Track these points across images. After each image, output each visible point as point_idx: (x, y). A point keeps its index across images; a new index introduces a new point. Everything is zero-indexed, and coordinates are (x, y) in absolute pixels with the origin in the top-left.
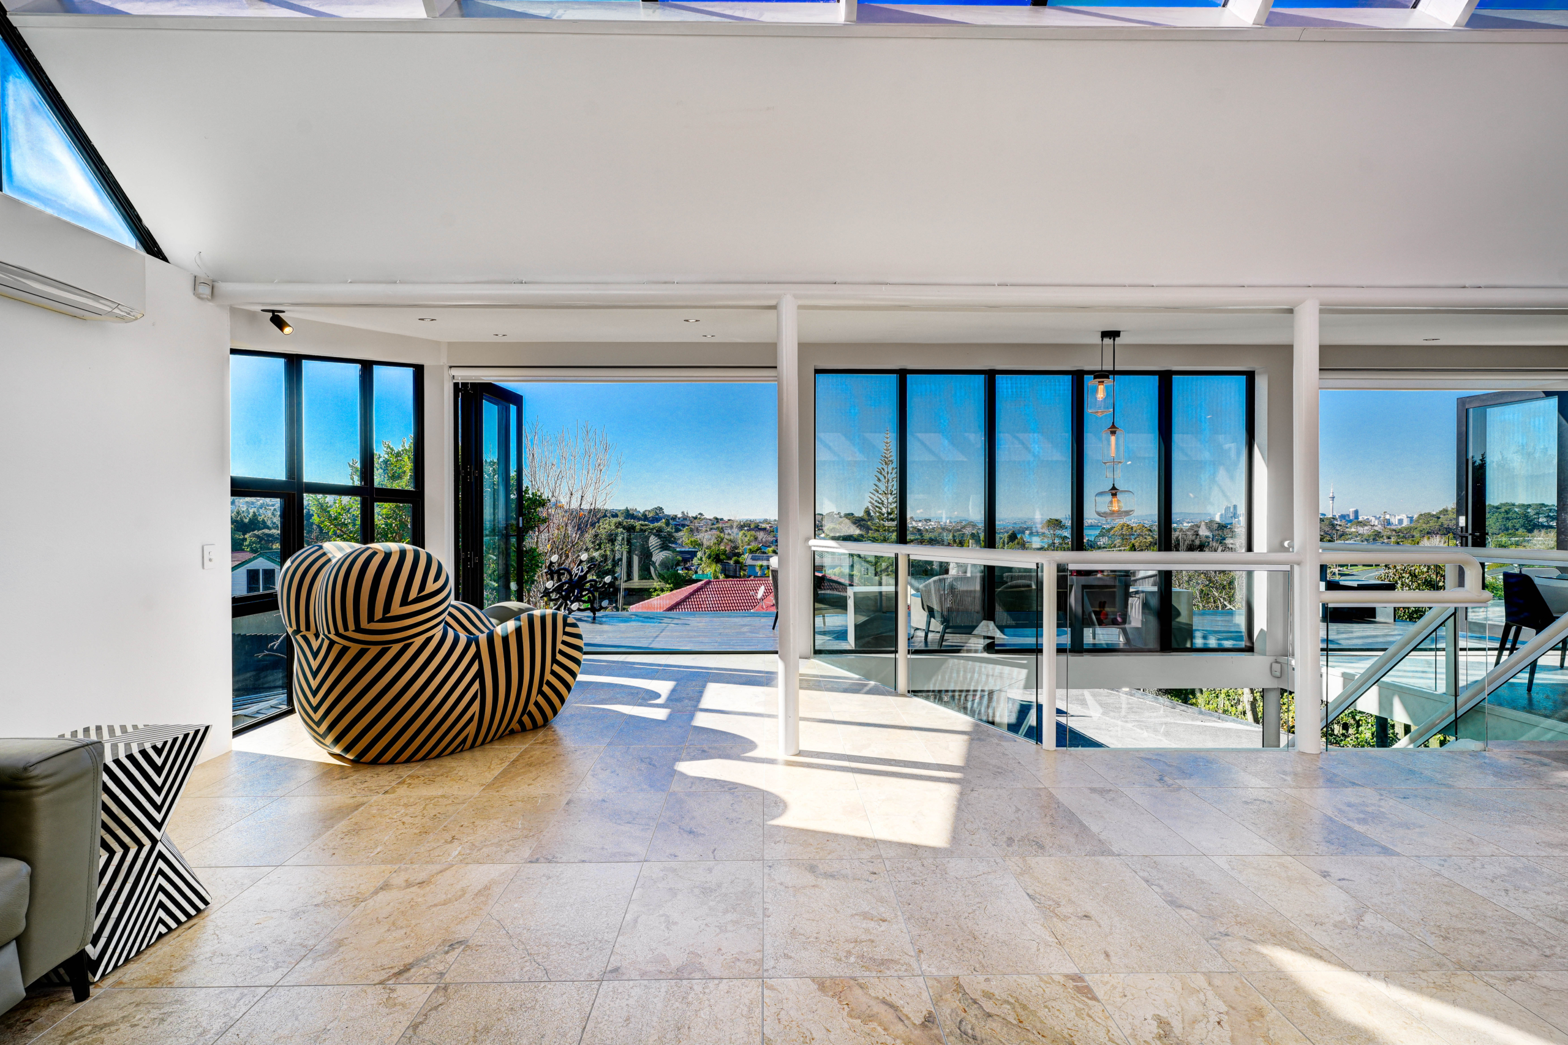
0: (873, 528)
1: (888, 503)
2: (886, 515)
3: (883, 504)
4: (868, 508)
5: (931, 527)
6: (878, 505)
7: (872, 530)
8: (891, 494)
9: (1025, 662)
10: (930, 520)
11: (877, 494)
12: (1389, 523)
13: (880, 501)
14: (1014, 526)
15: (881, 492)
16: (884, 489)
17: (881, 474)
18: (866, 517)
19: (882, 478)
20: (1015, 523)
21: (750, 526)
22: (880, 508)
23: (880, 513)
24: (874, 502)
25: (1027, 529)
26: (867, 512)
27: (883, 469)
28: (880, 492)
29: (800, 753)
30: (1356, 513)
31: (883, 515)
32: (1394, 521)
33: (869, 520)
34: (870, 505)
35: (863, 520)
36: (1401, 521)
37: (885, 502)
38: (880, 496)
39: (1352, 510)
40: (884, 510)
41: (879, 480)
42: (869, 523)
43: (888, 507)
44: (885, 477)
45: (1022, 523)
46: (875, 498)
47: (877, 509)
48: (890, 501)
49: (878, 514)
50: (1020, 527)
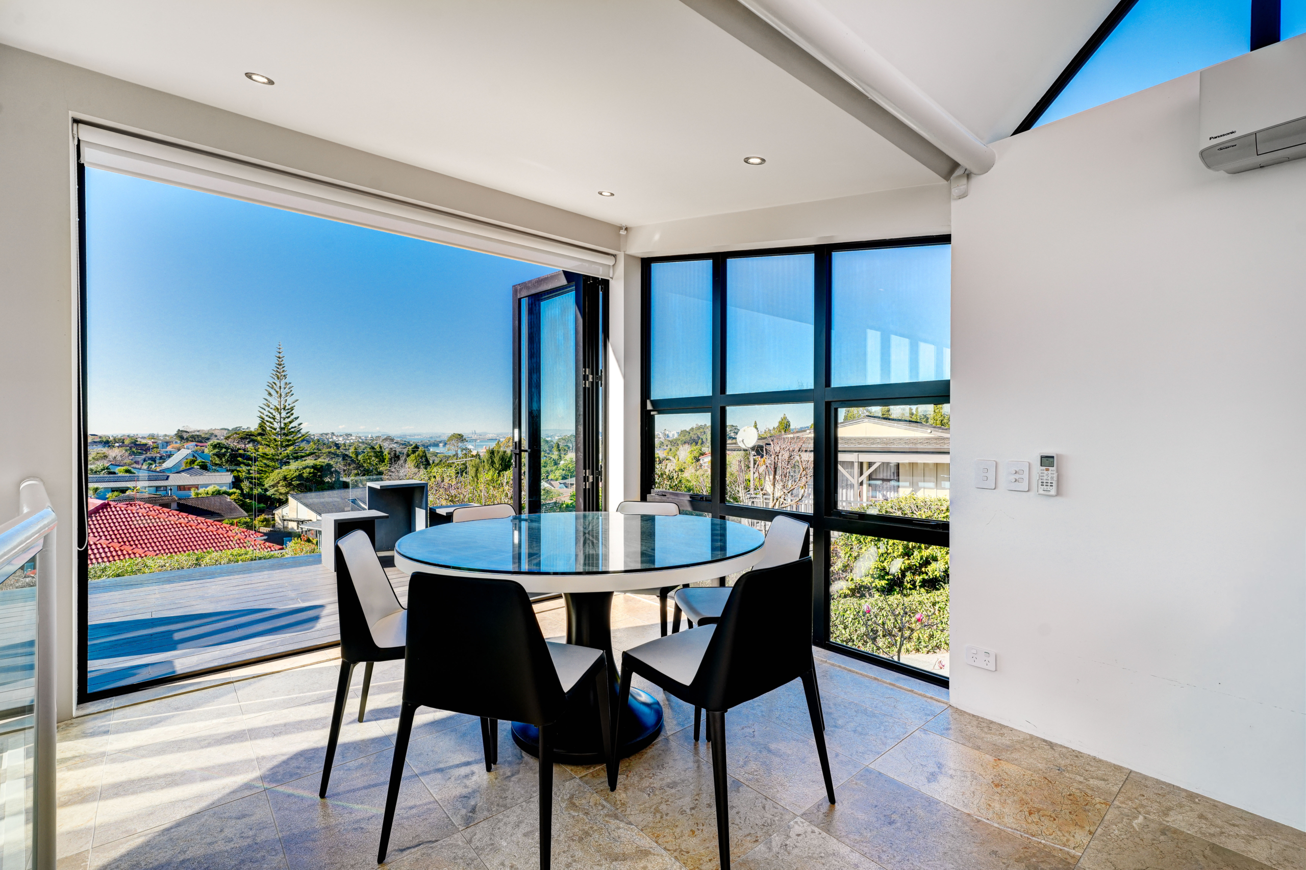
0: (263, 442)
1: (281, 418)
2: (278, 430)
3: (274, 419)
6: (269, 419)
7: (261, 444)
8: (284, 409)
11: (267, 409)
13: (271, 416)
14: (430, 439)
15: (273, 407)
16: (276, 403)
17: (272, 388)
19: (273, 392)
20: (431, 438)
21: (123, 443)
22: (271, 423)
23: (271, 427)
24: (264, 417)
25: (440, 442)
27: (275, 383)
28: (271, 406)
31: (275, 429)
37: (278, 417)
38: (272, 411)
40: (276, 425)
41: (270, 394)
42: (259, 438)
43: (280, 422)
44: (277, 392)
45: (437, 437)
46: (266, 413)
47: (268, 424)
48: (282, 415)
49: (268, 429)
50: (435, 441)
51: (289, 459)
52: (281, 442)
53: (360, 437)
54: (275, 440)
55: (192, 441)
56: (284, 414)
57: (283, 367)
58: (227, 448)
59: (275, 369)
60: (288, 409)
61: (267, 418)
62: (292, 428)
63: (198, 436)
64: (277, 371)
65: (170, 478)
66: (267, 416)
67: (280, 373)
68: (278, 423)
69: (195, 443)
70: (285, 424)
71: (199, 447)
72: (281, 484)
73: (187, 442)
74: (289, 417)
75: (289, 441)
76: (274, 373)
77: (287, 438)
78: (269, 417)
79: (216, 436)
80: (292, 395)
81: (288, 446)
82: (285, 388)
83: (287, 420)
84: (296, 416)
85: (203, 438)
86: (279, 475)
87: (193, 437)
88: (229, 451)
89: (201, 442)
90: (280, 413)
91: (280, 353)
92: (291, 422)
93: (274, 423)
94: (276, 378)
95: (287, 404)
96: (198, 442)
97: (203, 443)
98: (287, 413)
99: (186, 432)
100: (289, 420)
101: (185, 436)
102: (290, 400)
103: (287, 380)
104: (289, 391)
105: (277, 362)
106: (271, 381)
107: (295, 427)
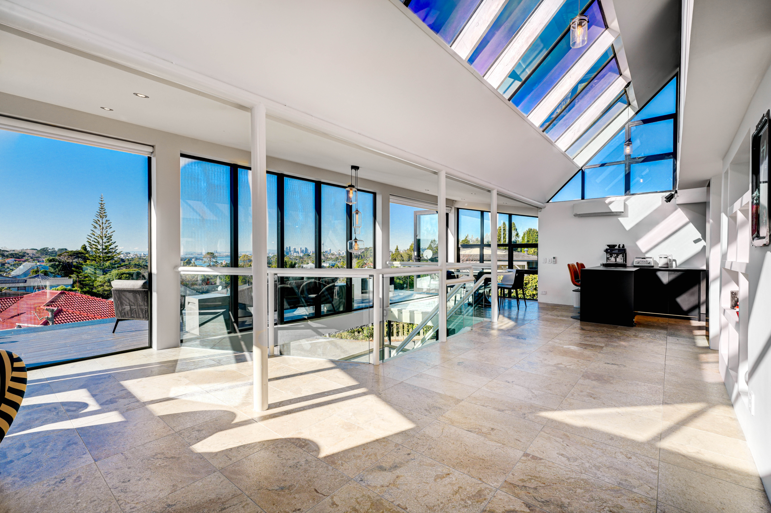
0: (91, 258)
1: (103, 242)
2: (101, 250)
3: (98, 243)
4: (84, 245)
5: (130, 257)
6: (94, 243)
7: (89, 259)
8: (105, 237)
9: (303, 326)
10: (130, 253)
11: (93, 236)
12: (340, 254)
13: (96, 241)
15: (98, 235)
16: (99, 233)
17: (97, 223)
18: (83, 251)
19: (97, 226)
22: (96, 245)
23: (96, 248)
24: (90, 241)
26: (84, 248)
27: (99, 221)
28: (96, 235)
29: (270, 407)
30: (330, 250)
31: (99, 250)
32: (341, 253)
33: (86, 253)
34: (87, 245)
35: (82, 253)
36: (343, 253)
37: (101, 241)
38: (96, 238)
39: (329, 249)
40: (100, 247)
41: (95, 227)
42: (87, 255)
43: (103, 245)
44: (100, 226)
46: (92, 239)
47: (94, 246)
48: (104, 241)
49: (94, 249)
51: (109, 268)
52: (103, 258)
53: (136, 255)
54: (99, 256)
55: (12, 258)
56: (105, 240)
57: (104, 210)
58: (60, 262)
59: (99, 211)
60: (108, 237)
61: (93, 243)
62: (111, 249)
63: (16, 254)
64: (100, 213)
65: (27, 281)
66: (93, 241)
67: (102, 214)
68: (101, 245)
69: (14, 259)
70: (106, 246)
71: (17, 262)
72: (106, 284)
73: (7, 258)
74: (109, 242)
75: (109, 257)
76: (98, 214)
77: (108, 255)
78: (95, 242)
79: (28, 254)
80: (111, 228)
81: (108, 260)
82: (105, 224)
83: (107, 244)
84: (114, 241)
85: (20, 255)
86: (105, 279)
87: (12, 254)
88: (61, 263)
89: (18, 258)
90: (103, 240)
91: (102, 201)
92: (110, 245)
93: (98, 245)
94: (99, 217)
95: (107, 234)
96: (16, 258)
97: (20, 258)
98: (107, 240)
99: (7, 251)
100: (109, 244)
101: (5, 254)
102: (109, 231)
103: (107, 219)
104: (109, 225)
105: (100, 207)
106: (96, 219)
107: (113, 248)
